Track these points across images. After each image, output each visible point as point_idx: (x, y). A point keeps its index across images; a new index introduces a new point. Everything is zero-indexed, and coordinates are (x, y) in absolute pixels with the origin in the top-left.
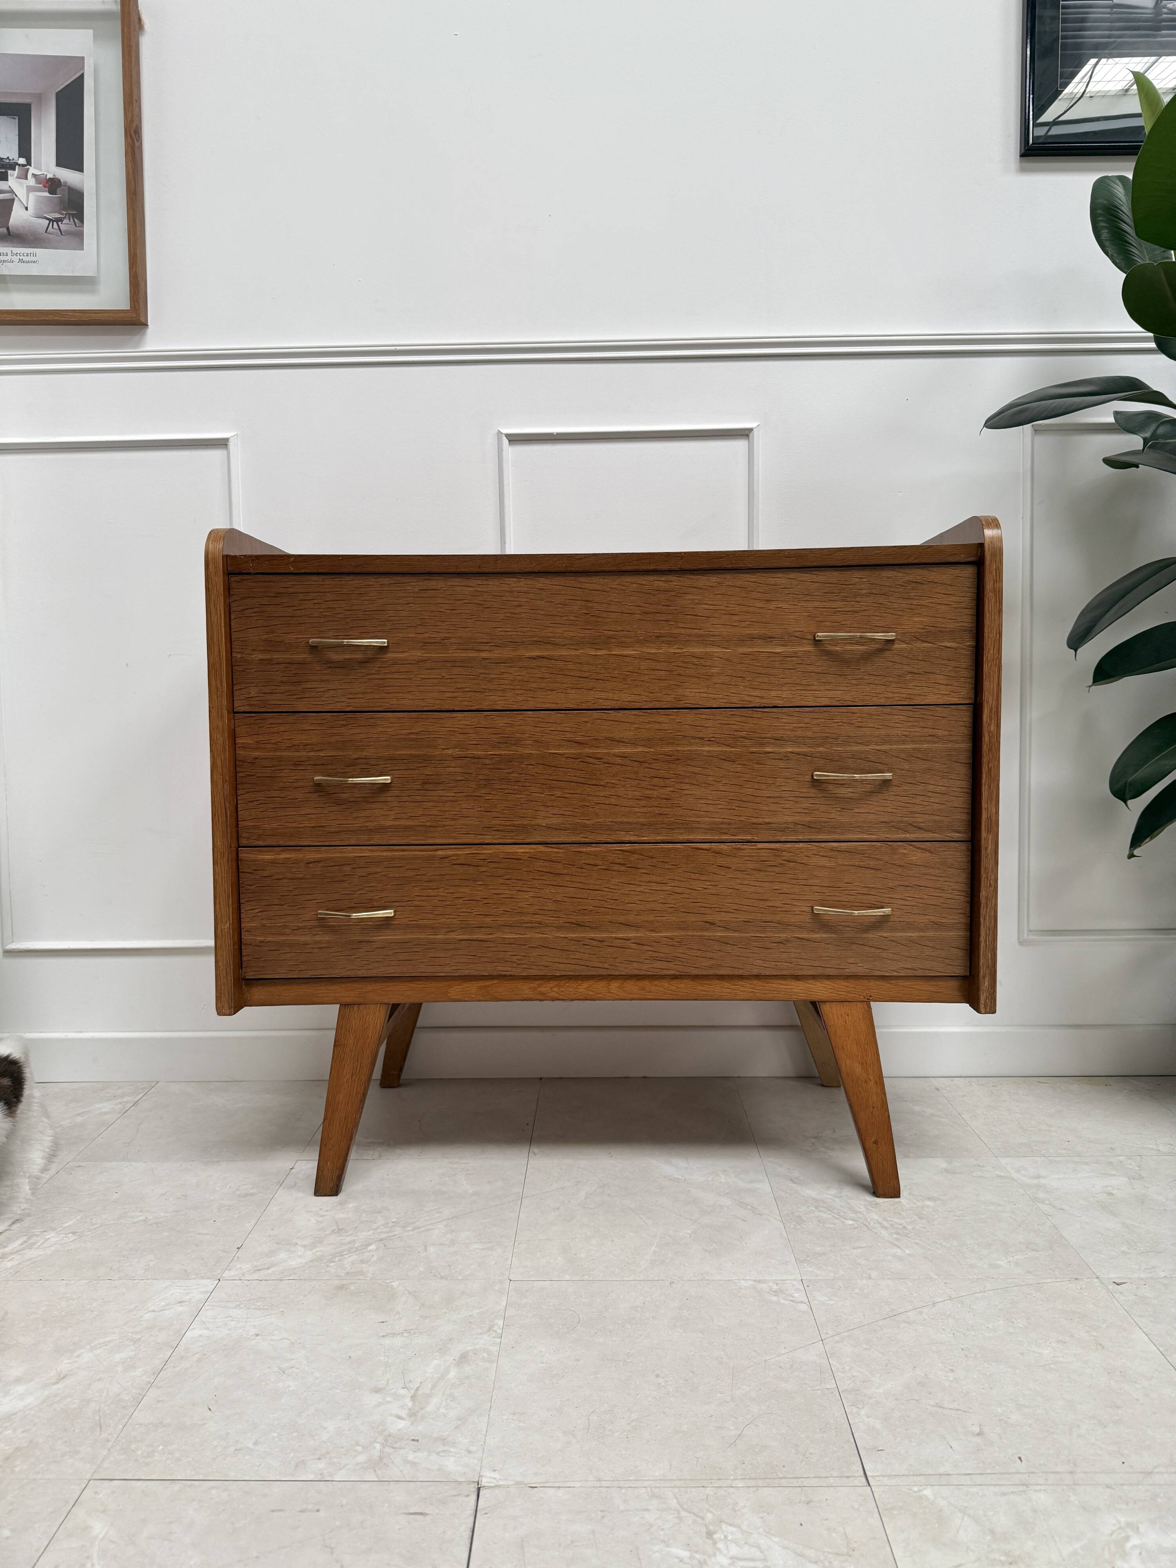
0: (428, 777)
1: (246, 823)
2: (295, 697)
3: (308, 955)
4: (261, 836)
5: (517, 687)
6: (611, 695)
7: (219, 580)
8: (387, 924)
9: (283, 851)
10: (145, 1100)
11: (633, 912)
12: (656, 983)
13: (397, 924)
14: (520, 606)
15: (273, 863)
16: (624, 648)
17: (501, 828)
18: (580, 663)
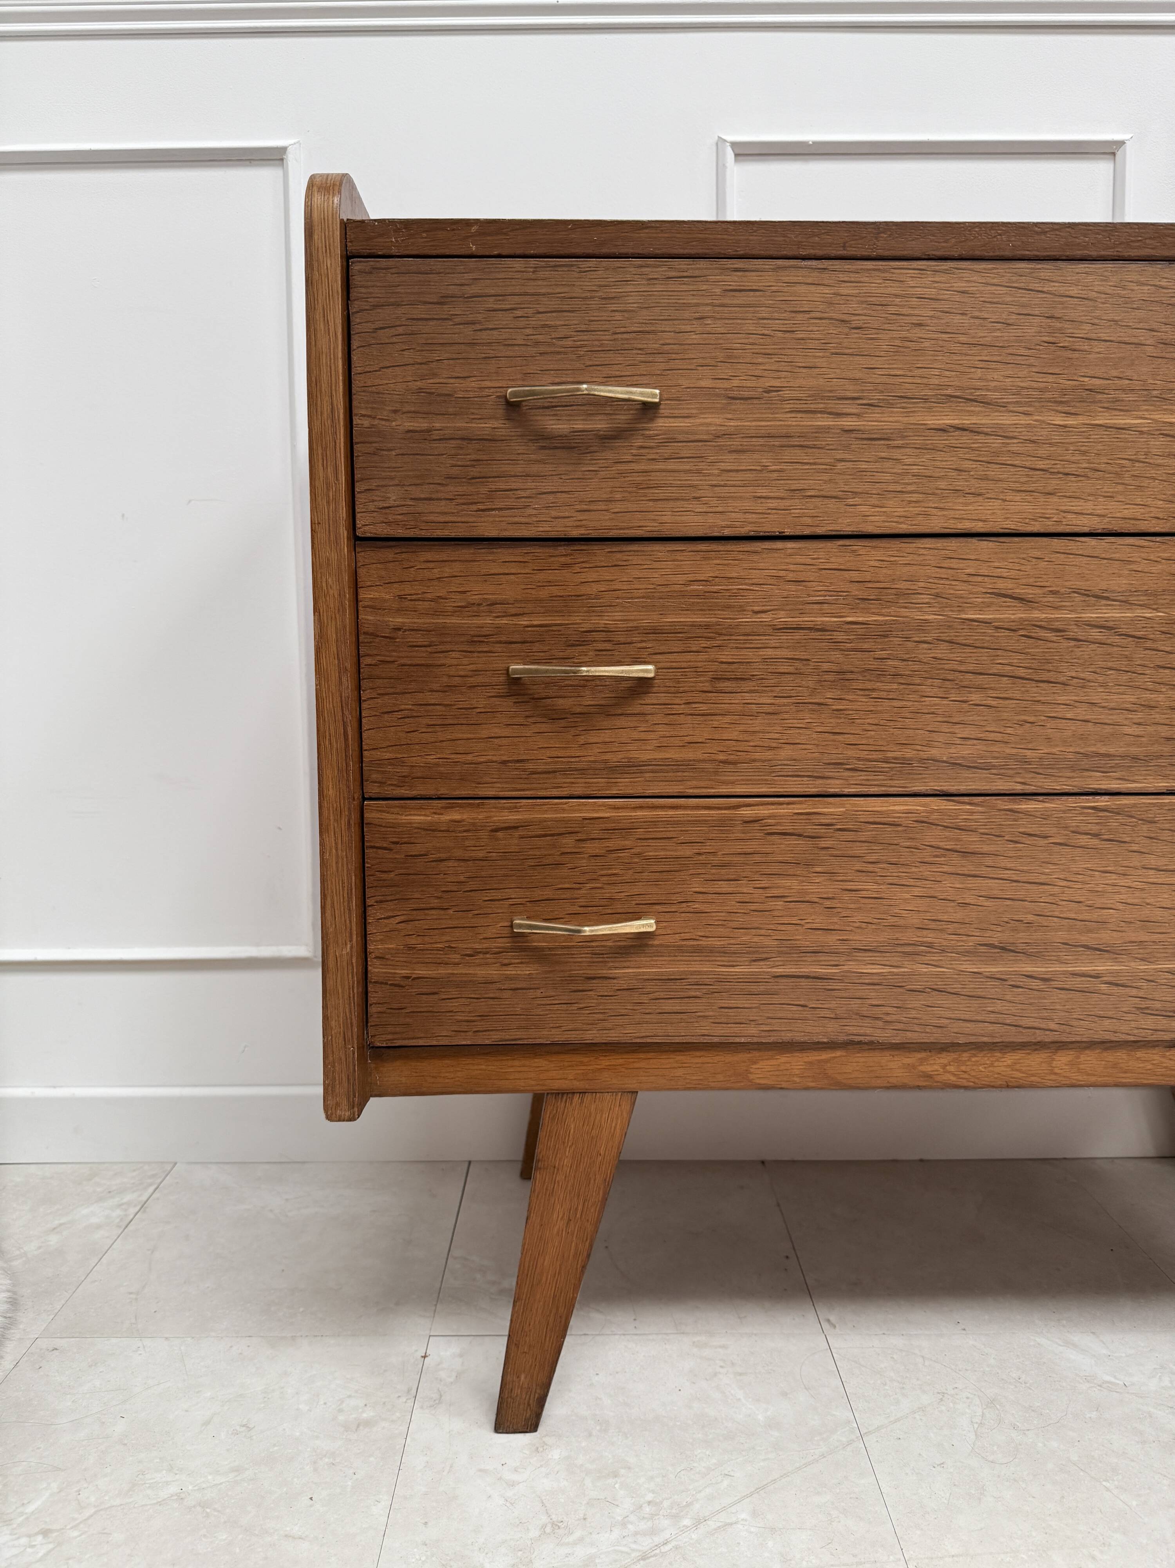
0: (724, 666)
1: (377, 754)
2: (475, 507)
3: (491, 1002)
4: (407, 780)
5: (910, 488)
6: (1089, 507)
7: (333, 266)
8: (640, 946)
9: (451, 807)
10: (158, 1199)
11: (1109, 926)
12: (1139, 1054)
13: (658, 946)
14: (920, 325)
15: (431, 829)
16: (1117, 413)
17: (860, 765)
18: (1033, 442)
